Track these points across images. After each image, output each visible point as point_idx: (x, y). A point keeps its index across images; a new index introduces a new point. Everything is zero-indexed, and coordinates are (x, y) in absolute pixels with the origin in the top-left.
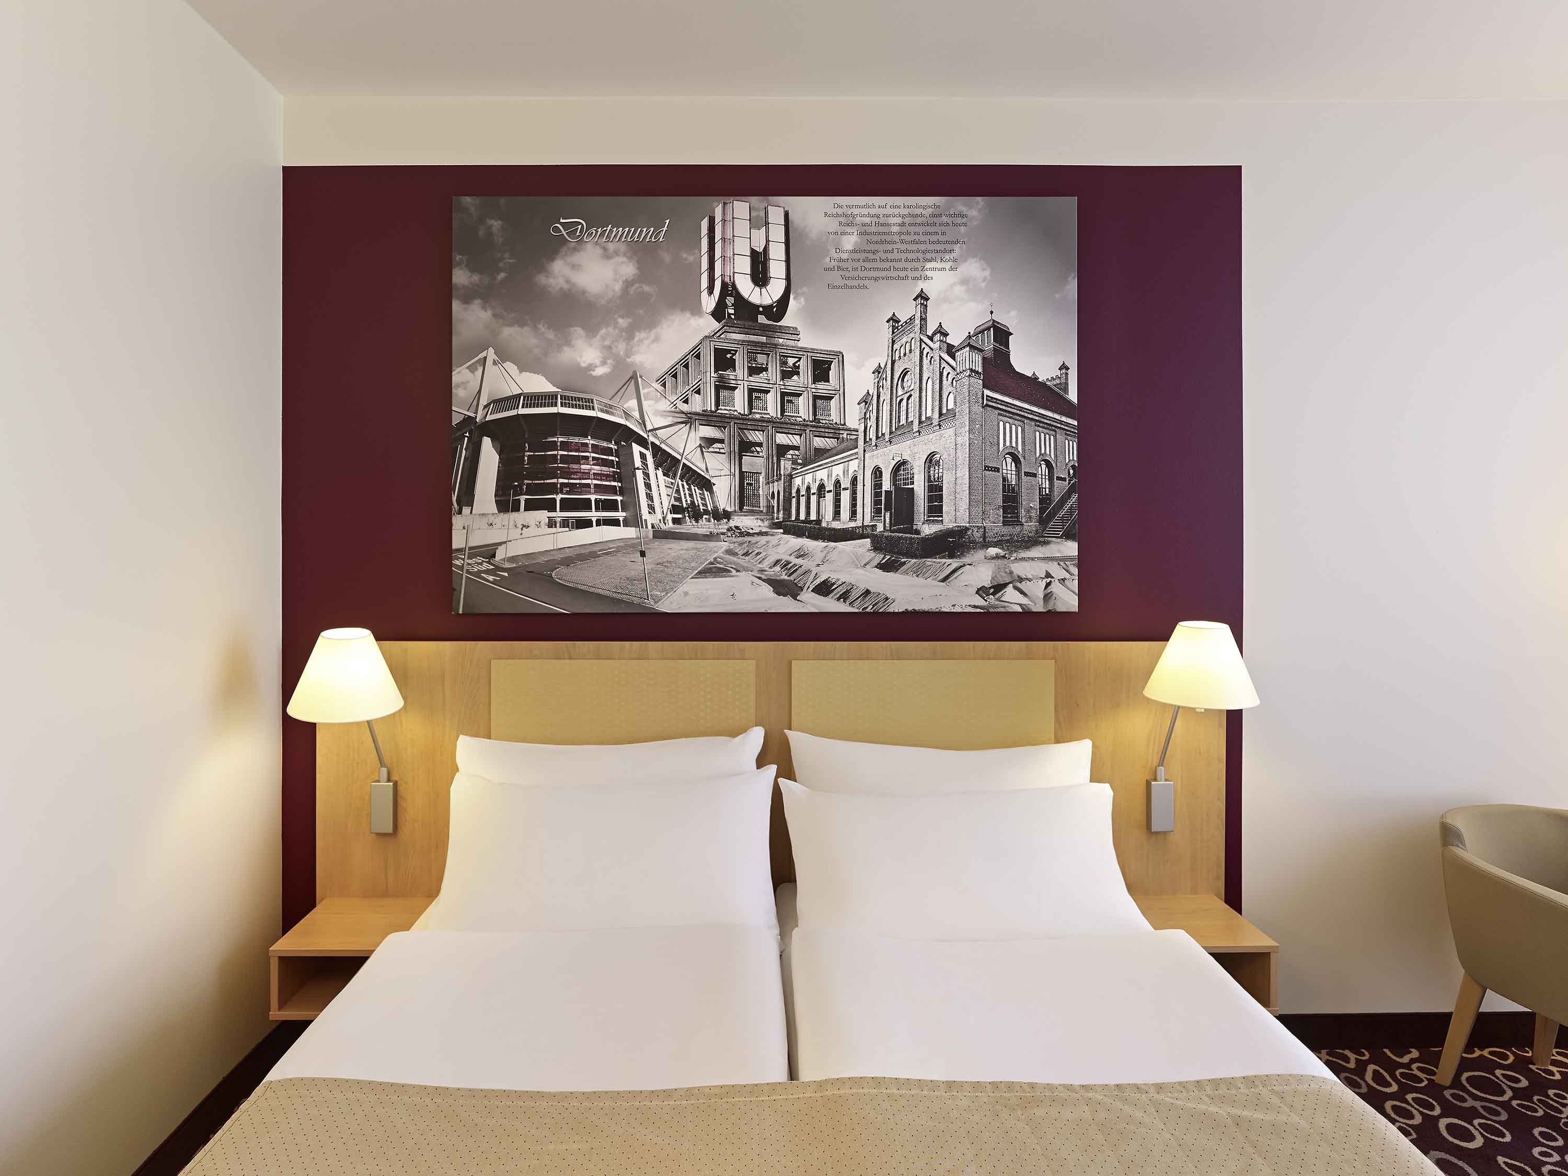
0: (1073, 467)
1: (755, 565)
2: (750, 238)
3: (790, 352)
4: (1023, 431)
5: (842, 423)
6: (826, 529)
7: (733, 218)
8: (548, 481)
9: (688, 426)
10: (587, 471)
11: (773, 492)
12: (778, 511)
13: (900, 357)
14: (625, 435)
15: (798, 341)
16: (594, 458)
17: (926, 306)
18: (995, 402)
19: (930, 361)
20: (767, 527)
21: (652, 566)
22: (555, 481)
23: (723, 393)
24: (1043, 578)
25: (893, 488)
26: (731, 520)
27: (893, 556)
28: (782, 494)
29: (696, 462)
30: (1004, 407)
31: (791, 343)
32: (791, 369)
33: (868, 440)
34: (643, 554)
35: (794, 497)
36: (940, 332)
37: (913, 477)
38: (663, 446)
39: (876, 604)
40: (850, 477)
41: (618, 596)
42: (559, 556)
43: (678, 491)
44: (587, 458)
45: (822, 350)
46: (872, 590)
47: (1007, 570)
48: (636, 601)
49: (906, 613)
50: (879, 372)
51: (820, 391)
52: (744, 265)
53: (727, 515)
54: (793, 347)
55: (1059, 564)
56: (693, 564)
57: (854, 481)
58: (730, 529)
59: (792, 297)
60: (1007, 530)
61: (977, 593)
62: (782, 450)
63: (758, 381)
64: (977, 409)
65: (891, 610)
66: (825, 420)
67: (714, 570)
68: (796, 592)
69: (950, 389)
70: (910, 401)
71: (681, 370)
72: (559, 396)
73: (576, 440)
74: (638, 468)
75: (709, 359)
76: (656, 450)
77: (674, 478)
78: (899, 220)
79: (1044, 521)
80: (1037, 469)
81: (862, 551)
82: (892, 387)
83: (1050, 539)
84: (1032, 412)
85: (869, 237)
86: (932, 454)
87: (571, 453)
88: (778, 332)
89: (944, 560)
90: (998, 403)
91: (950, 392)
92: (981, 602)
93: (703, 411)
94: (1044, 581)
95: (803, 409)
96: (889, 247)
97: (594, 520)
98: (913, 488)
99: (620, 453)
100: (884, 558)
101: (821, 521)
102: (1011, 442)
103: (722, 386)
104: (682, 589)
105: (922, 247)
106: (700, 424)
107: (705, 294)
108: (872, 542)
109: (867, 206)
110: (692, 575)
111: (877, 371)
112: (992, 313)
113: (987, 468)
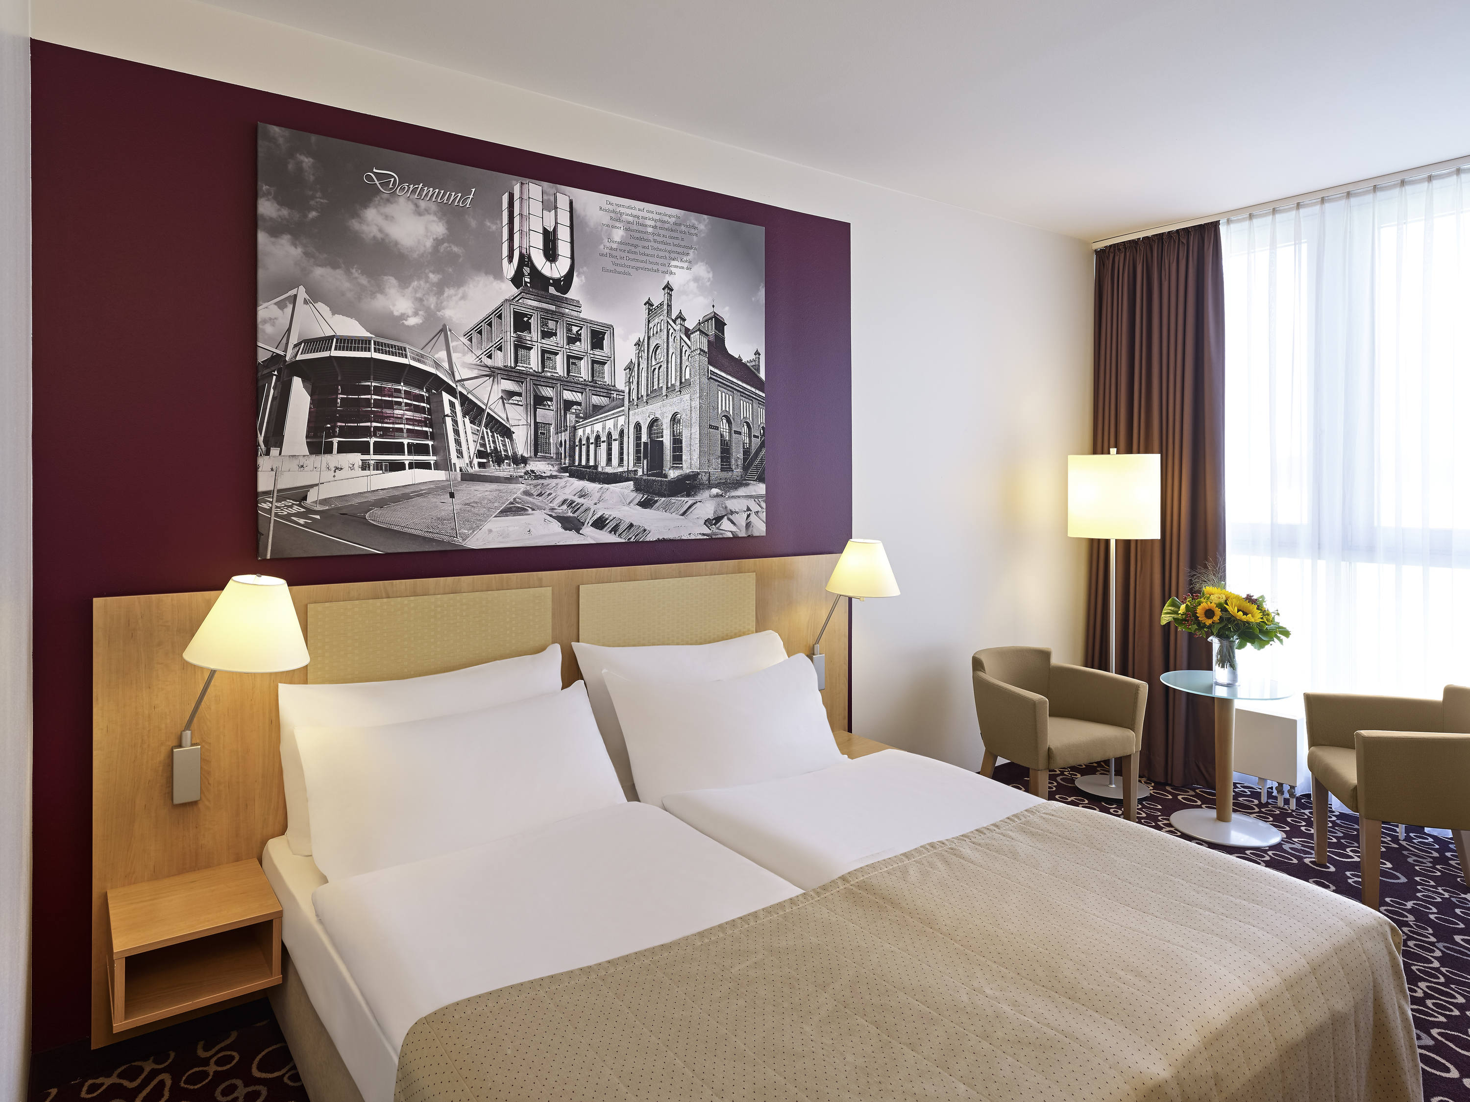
0: (763, 427)
1: (547, 504)
2: (542, 218)
3: (574, 321)
4: (733, 399)
5: (613, 384)
6: (601, 473)
7: (529, 198)
8: (361, 424)
9: (492, 379)
10: (400, 416)
11: (561, 440)
12: (565, 457)
13: (653, 334)
14: (436, 384)
15: (580, 312)
16: (407, 404)
17: (671, 295)
18: (716, 376)
19: (674, 340)
20: (556, 471)
21: (461, 506)
22: (368, 424)
23: (521, 352)
24: (745, 511)
25: (649, 441)
26: (527, 465)
27: (649, 496)
28: (568, 443)
29: (498, 411)
30: (721, 380)
31: (575, 314)
32: (574, 336)
33: (631, 400)
34: (452, 495)
35: (577, 446)
36: (680, 317)
37: (663, 432)
38: (470, 396)
39: (637, 535)
40: (619, 430)
41: (430, 535)
42: (372, 498)
43: (483, 438)
44: (399, 403)
45: (598, 322)
46: (634, 524)
47: (723, 506)
48: (446, 539)
49: (658, 541)
50: (639, 345)
51: (596, 357)
52: (537, 241)
53: (524, 460)
54: (576, 317)
55: (755, 501)
56: (496, 504)
57: (622, 433)
58: (526, 473)
59: (575, 274)
60: (725, 475)
61: (705, 524)
62: (568, 405)
63: (549, 343)
64: (705, 380)
65: (648, 539)
66: (600, 381)
67: (514, 509)
68: (579, 527)
69: (687, 363)
70: (660, 371)
71: (485, 328)
72: (372, 342)
73: (389, 385)
74: (447, 416)
75: (509, 320)
76: (464, 399)
77: (480, 425)
78: (652, 223)
79: (746, 468)
80: (741, 429)
81: (626, 492)
82: (648, 358)
83: (749, 482)
84: (739, 385)
85: (632, 233)
86: (675, 414)
87: (384, 398)
88: (565, 303)
89: (683, 499)
90: (717, 377)
91: (687, 366)
92: (707, 531)
93: (504, 366)
94: (746, 513)
95: (584, 371)
96: (646, 244)
97: (407, 463)
98: (662, 441)
99: (431, 401)
100: (643, 497)
101: (598, 466)
102: (726, 407)
103: (520, 346)
104: (487, 526)
105: (669, 248)
106: (502, 378)
107: (505, 262)
108: (635, 484)
109: (629, 207)
110: (495, 514)
111: (638, 344)
112: (713, 306)
113: (711, 427)
